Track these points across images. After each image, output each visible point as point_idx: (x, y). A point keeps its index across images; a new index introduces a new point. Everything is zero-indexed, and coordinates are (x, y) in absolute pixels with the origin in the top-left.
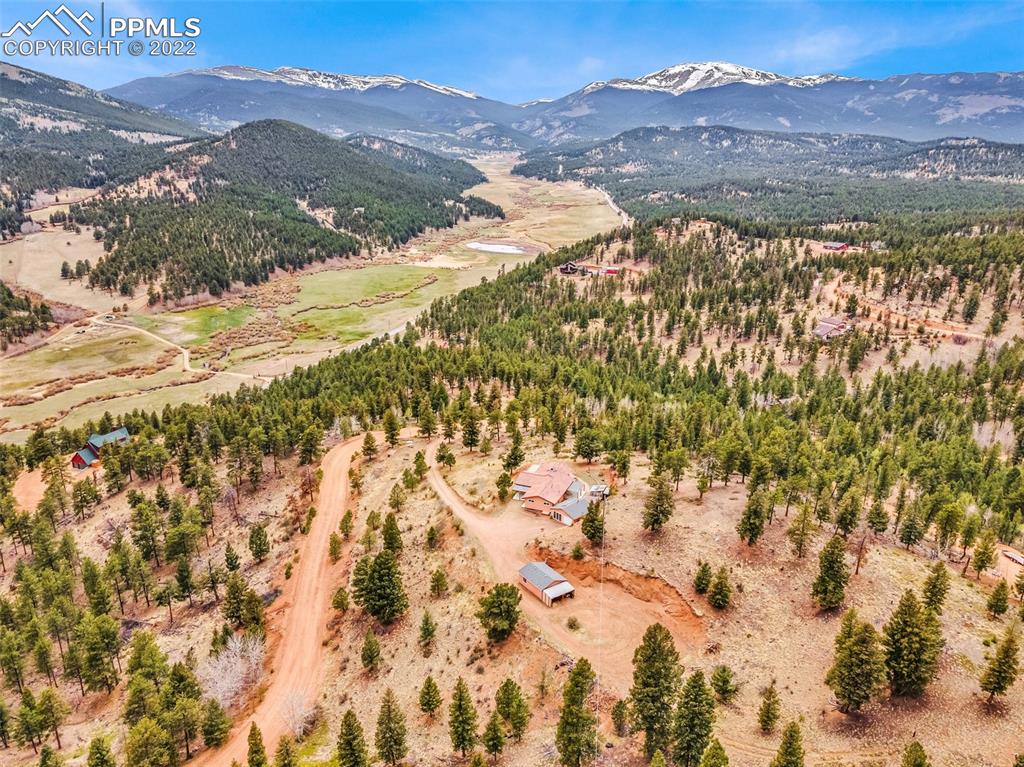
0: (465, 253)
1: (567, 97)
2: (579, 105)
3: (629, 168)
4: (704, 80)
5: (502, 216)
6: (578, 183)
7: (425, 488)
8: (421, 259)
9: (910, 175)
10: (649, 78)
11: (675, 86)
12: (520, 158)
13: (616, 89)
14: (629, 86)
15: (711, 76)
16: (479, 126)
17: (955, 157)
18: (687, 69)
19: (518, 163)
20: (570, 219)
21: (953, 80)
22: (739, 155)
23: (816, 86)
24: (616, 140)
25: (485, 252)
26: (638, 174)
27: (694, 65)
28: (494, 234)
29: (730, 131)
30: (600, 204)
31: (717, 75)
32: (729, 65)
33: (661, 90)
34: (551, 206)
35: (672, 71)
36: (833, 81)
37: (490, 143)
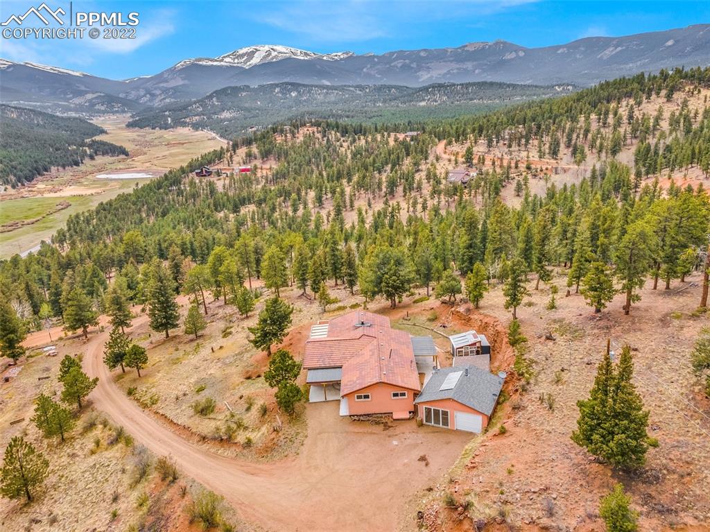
0: (96, 182)
1: (163, 73)
2: (174, 78)
3: (226, 115)
4: (265, 57)
5: (126, 154)
6: (187, 128)
7: (91, 426)
8: (50, 191)
9: (423, 104)
10: (224, 57)
11: (245, 62)
12: (132, 117)
13: (201, 65)
14: (210, 63)
15: (270, 54)
16: (89, 96)
17: (444, 92)
18: (251, 50)
19: (131, 120)
20: (187, 151)
21: (422, 54)
22: (305, 101)
23: (341, 59)
24: (210, 97)
25: (115, 180)
26: (234, 118)
27: (255, 48)
28: (121, 167)
29: (295, 86)
30: (209, 140)
31: (274, 54)
32: (281, 47)
33: (235, 65)
34: (168, 144)
35: (241, 52)
36: (351, 56)
37: (103, 108)
